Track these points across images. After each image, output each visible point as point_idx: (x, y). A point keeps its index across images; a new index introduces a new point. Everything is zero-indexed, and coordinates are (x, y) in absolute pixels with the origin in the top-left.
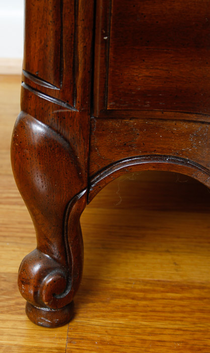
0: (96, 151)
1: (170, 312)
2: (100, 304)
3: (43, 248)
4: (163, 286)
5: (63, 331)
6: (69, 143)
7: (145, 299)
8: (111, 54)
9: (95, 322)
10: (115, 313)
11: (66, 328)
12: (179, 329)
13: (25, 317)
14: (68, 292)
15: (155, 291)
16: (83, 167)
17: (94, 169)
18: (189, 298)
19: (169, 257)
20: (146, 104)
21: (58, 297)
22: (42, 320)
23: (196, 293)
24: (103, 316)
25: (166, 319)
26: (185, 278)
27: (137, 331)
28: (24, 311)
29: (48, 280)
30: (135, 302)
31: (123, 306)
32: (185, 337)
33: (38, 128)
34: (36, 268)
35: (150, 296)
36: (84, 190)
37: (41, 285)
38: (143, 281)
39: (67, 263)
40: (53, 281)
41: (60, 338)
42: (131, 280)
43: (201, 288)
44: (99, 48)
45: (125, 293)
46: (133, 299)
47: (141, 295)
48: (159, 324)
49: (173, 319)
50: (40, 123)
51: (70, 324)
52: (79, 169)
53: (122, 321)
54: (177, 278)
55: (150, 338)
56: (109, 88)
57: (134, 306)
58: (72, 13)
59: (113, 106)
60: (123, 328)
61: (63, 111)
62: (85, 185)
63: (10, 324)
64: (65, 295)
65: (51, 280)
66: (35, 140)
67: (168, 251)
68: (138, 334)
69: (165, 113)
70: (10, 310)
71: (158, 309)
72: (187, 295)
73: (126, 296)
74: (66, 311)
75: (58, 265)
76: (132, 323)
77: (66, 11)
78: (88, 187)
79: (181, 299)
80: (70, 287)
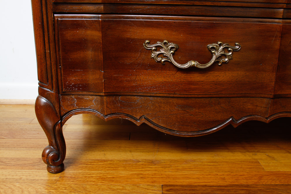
0: (62, 107)
1: (98, 168)
2: (74, 166)
3: (51, 144)
4: (98, 161)
5: (59, 175)
6: (52, 104)
7: (91, 164)
8: (62, 72)
9: (71, 172)
10: (79, 169)
11: (60, 174)
12: (99, 173)
13: (47, 171)
14: (59, 160)
15: (95, 162)
16: (58, 112)
17: (62, 113)
18: (106, 164)
19: (103, 152)
20: (76, 89)
21: (56, 162)
22: (51, 171)
23: (109, 162)
24: (74, 170)
25: (96, 170)
26: (106, 158)
27: (84, 174)
28: (46, 169)
29: (51, 155)
30: (87, 165)
31: (82, 167)
32: (101, 175)
33: (43, 100)
34: (47, 151)
35: (92, 164)
36: (59, 121)
37: (49, 157)
38: (92, 159)
39: (58, 149)
40: (53, 155)
41: (57, 177)
42: (88, 159)
43: (111, 161)
44: (59, 70)
45: (84, 163)
46: (86, 165)
47: (90, 163)
48: (93, 172)
49: (99, 170)
50: (44, 98)
51: (62, 172)
52: (57, 113)
53: (80, 171)
54: (104, 158)
55: (88, 176)
56: (63, 84)
57: (86, 167)
58: (49, 59)
59: (65, 90)
60: (80, 173)
61: (49, 93)
62: (59, 119)
63: (41, 173)
64: (58, 161)
65: (52, 155)
66: (42, 104)
67: (103, 151)
68: (84, 175)
69: (83, 92)
70: (43, 169)
71: (94, 167)
72: (106, 163)
73: (84, 164)
74: (59, 167)
75: (55, 150)
76: (84, 172)
77: (47, 59)
78: (61, 120)
79: (103, 164)
80: (60, 158)
